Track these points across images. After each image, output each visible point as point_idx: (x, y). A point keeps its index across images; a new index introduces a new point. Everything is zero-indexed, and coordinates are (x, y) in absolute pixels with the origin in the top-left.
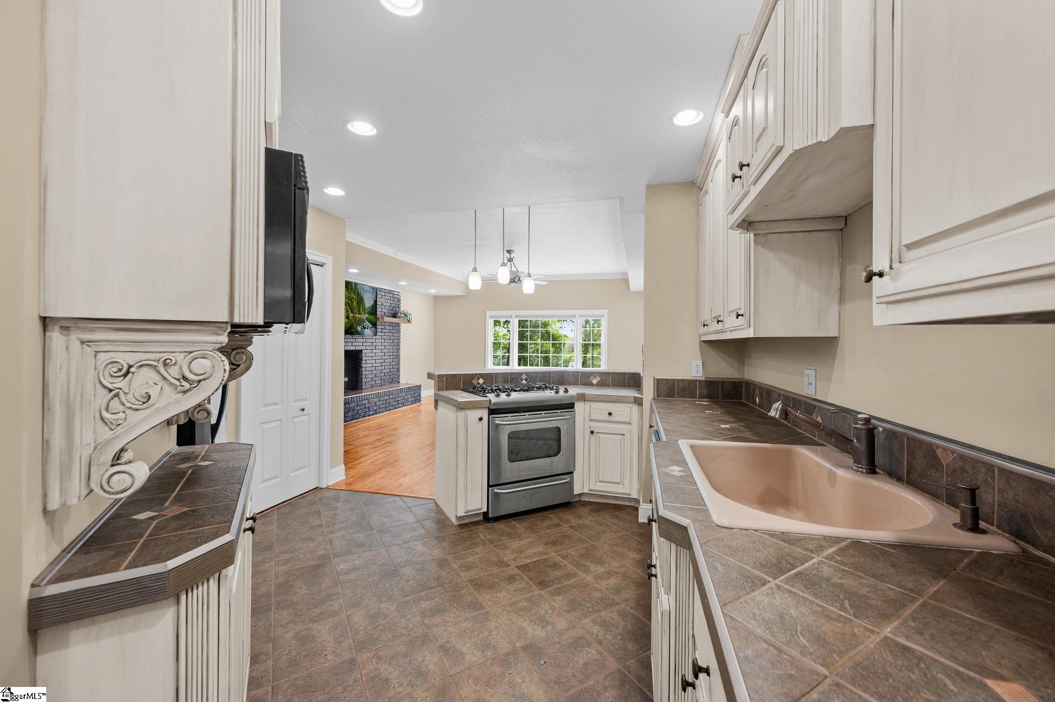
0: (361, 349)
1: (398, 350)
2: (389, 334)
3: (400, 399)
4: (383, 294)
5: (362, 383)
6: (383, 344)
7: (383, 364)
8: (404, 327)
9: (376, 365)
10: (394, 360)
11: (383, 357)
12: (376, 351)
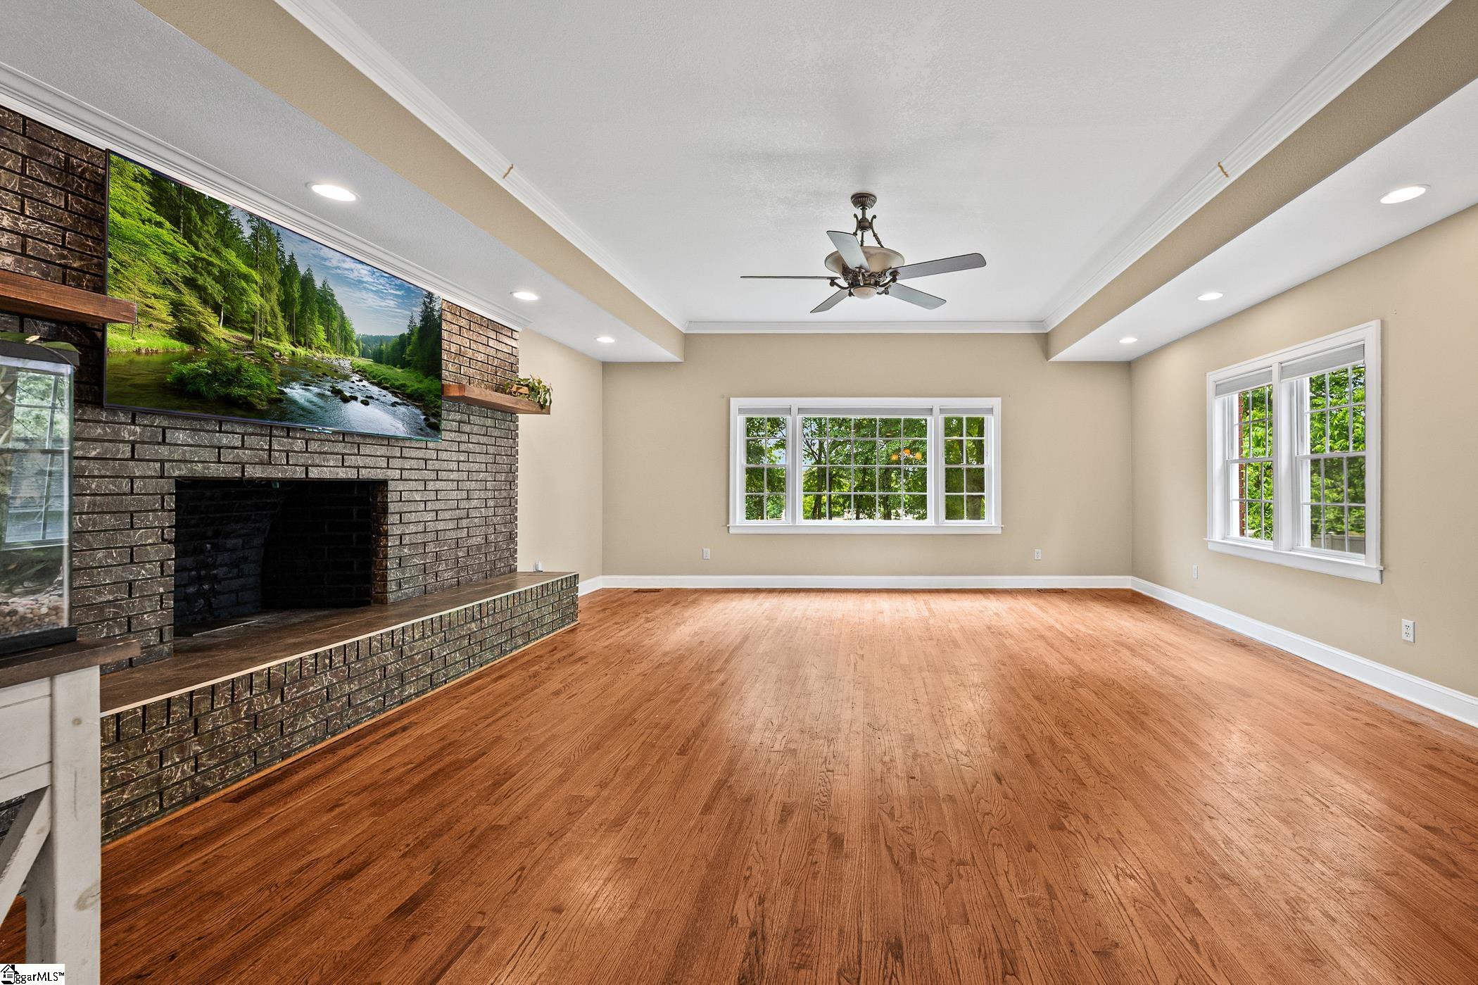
0: (381, 477)
1: (512, 483)
2: (483, 440)
3: (517, 622)
4: (463, 323)
5: (385, 585)
6: (463, 466)
7: (464, 523)
8: (527, 423)
9: (441, 526)
10: (500, 511)
11: (463, 504)
12: (439, 485)
